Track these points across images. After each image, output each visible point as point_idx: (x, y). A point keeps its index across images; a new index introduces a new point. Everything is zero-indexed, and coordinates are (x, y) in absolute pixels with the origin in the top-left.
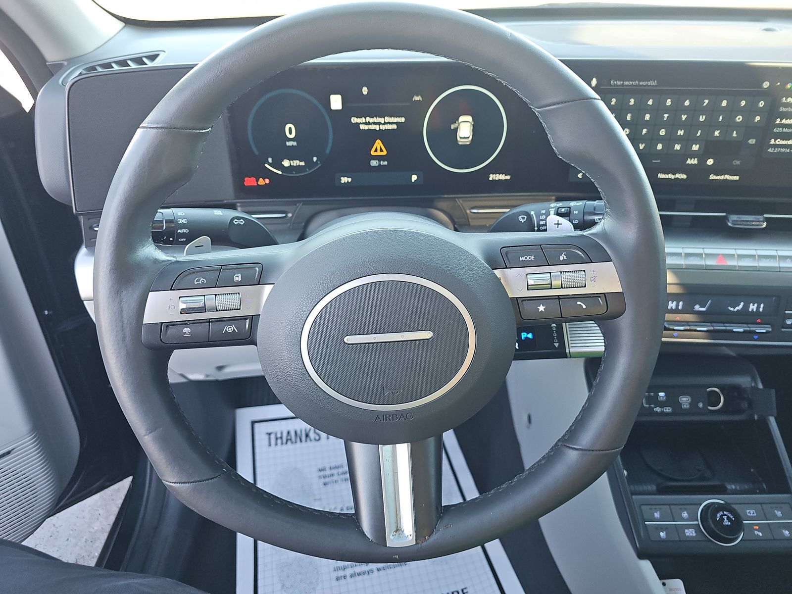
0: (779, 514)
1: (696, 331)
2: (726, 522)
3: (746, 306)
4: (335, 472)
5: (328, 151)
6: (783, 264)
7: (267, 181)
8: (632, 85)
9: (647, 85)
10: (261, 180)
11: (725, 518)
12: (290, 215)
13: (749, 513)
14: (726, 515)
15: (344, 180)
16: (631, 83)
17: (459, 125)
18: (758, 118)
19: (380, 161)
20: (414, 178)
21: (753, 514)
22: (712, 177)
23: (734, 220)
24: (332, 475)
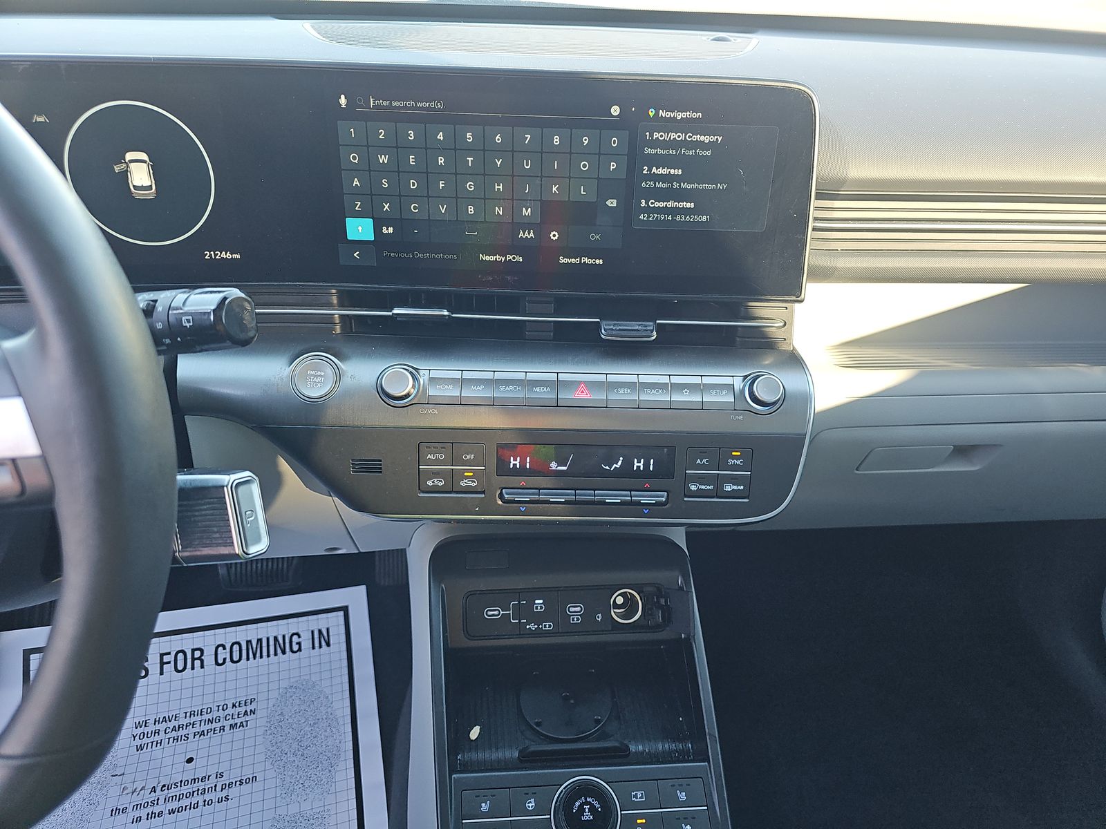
0: (682, 796)
1: (548, 502)
2: (587, 816)
3: (628, 463)
4: (162, 727)
6: (677, 397)
8: (405, 107)
9: (429, 108)
11: (587, 807)
13: (636, 796)
14: (589, 803)
16: (403, 104)
17: (128, 166)
18: (613, 166)
21: (641, 798)
22: (563, 260)
23: (609, 329)
24: (157, 732)
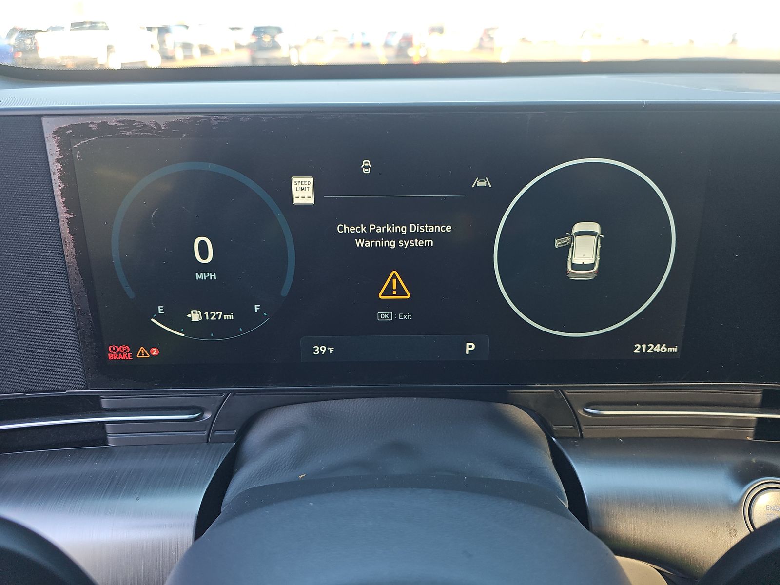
5: (285, 292)
7: (155, 352)
10: (142, 350)
12: (208, 416)
15: (320, 350)
17: (572, 240)
19: (396, 313)
20: (470, 347)
